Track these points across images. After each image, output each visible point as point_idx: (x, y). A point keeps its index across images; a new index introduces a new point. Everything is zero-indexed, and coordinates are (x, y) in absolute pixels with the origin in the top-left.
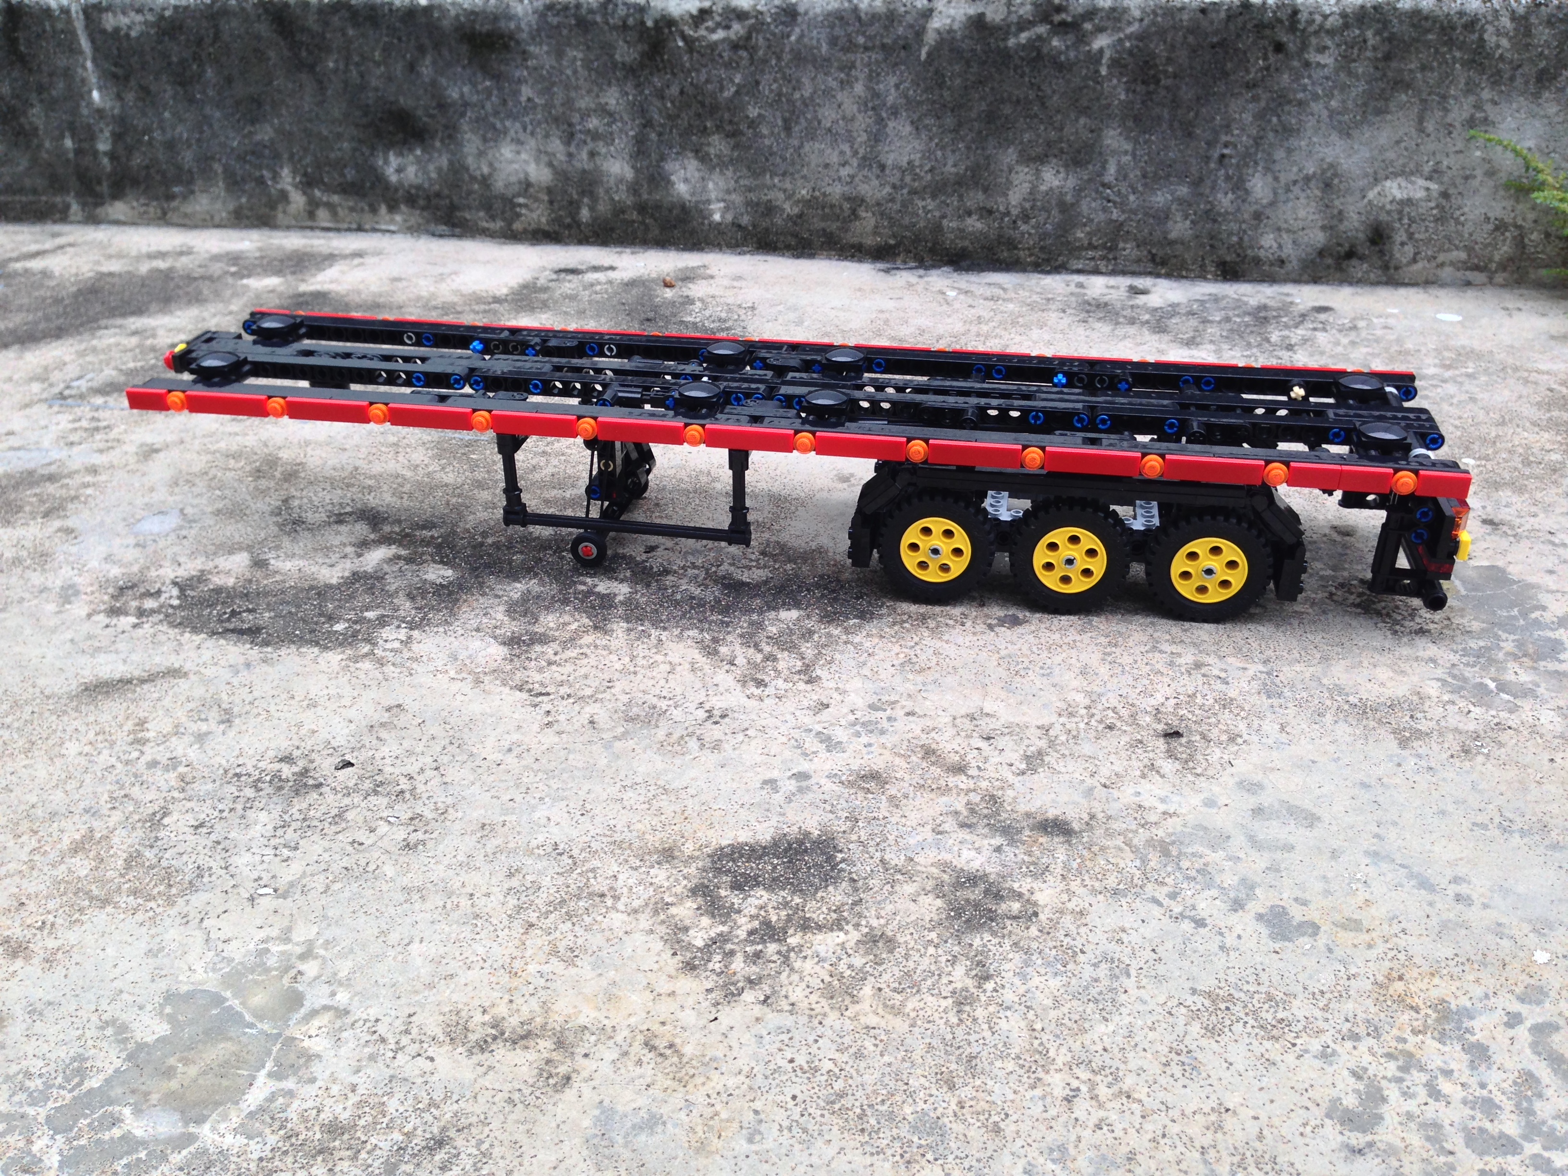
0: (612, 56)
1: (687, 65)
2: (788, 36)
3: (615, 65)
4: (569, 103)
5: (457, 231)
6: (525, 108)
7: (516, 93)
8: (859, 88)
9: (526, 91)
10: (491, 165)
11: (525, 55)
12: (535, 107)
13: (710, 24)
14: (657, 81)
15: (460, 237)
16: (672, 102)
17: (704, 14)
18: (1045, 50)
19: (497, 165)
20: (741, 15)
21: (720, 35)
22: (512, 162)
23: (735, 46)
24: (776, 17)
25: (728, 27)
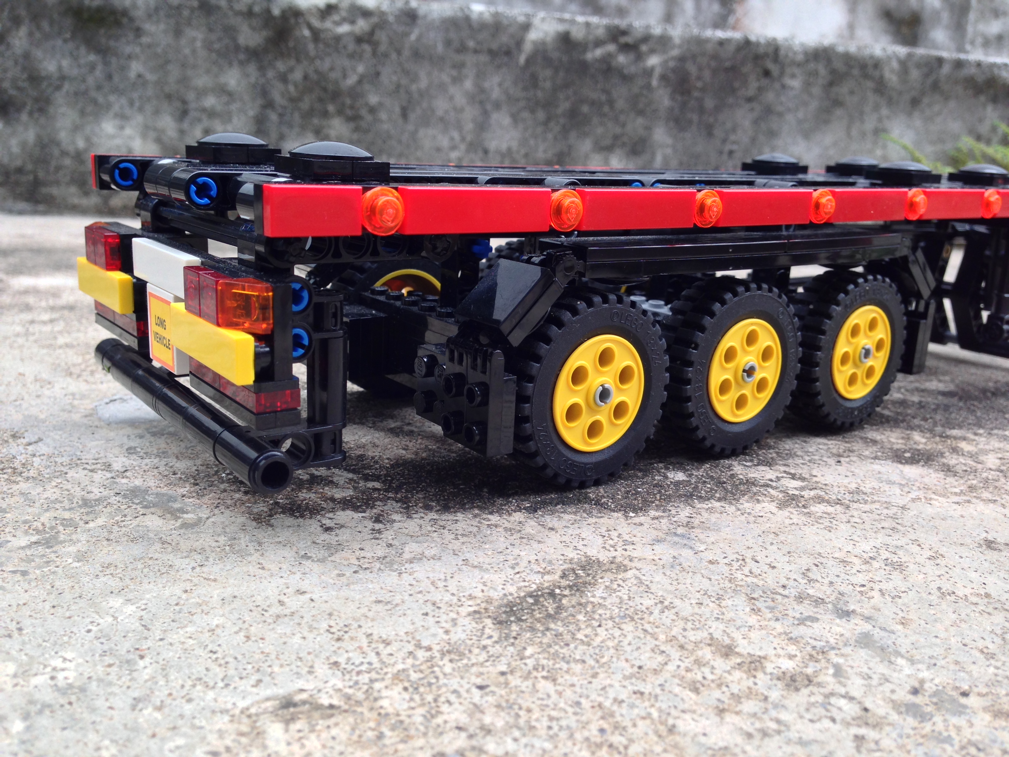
0: (234, 39)
1: (312, 53)
2: (407, 34)
3: (237, 48)
4: (184, 81)
5: (41, 207)
6: (134, 84)
7: (123, 69)
8: (468, 84)
9: (136, 68)
10: (88, 140)
11: (138, 32)
12: (145, 83)
13: (336, 17)
14: (281, 66)
15: (45, 213)
16: (296, 86)
17: (330, 9)
18: (614, 64)
19: (95, 140)
20: (366, 13)
21: (344, 29)
22: (113, 137)
23: (359, 40)
24: (398, 18)
25: (353, 22)
